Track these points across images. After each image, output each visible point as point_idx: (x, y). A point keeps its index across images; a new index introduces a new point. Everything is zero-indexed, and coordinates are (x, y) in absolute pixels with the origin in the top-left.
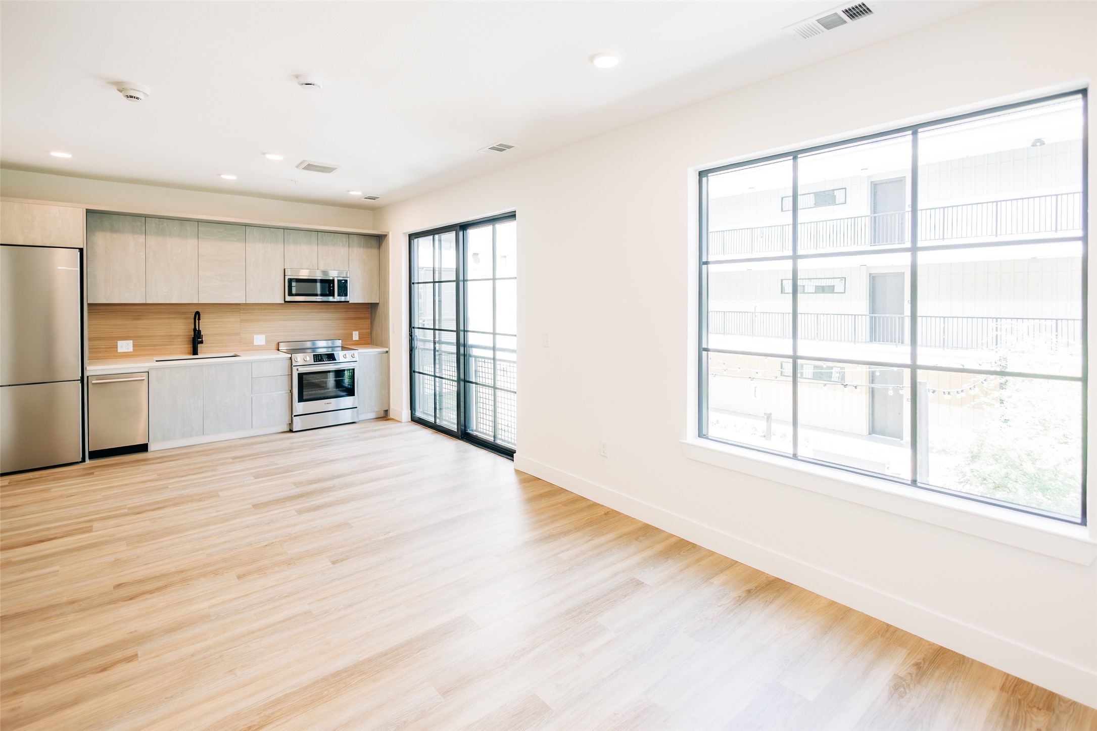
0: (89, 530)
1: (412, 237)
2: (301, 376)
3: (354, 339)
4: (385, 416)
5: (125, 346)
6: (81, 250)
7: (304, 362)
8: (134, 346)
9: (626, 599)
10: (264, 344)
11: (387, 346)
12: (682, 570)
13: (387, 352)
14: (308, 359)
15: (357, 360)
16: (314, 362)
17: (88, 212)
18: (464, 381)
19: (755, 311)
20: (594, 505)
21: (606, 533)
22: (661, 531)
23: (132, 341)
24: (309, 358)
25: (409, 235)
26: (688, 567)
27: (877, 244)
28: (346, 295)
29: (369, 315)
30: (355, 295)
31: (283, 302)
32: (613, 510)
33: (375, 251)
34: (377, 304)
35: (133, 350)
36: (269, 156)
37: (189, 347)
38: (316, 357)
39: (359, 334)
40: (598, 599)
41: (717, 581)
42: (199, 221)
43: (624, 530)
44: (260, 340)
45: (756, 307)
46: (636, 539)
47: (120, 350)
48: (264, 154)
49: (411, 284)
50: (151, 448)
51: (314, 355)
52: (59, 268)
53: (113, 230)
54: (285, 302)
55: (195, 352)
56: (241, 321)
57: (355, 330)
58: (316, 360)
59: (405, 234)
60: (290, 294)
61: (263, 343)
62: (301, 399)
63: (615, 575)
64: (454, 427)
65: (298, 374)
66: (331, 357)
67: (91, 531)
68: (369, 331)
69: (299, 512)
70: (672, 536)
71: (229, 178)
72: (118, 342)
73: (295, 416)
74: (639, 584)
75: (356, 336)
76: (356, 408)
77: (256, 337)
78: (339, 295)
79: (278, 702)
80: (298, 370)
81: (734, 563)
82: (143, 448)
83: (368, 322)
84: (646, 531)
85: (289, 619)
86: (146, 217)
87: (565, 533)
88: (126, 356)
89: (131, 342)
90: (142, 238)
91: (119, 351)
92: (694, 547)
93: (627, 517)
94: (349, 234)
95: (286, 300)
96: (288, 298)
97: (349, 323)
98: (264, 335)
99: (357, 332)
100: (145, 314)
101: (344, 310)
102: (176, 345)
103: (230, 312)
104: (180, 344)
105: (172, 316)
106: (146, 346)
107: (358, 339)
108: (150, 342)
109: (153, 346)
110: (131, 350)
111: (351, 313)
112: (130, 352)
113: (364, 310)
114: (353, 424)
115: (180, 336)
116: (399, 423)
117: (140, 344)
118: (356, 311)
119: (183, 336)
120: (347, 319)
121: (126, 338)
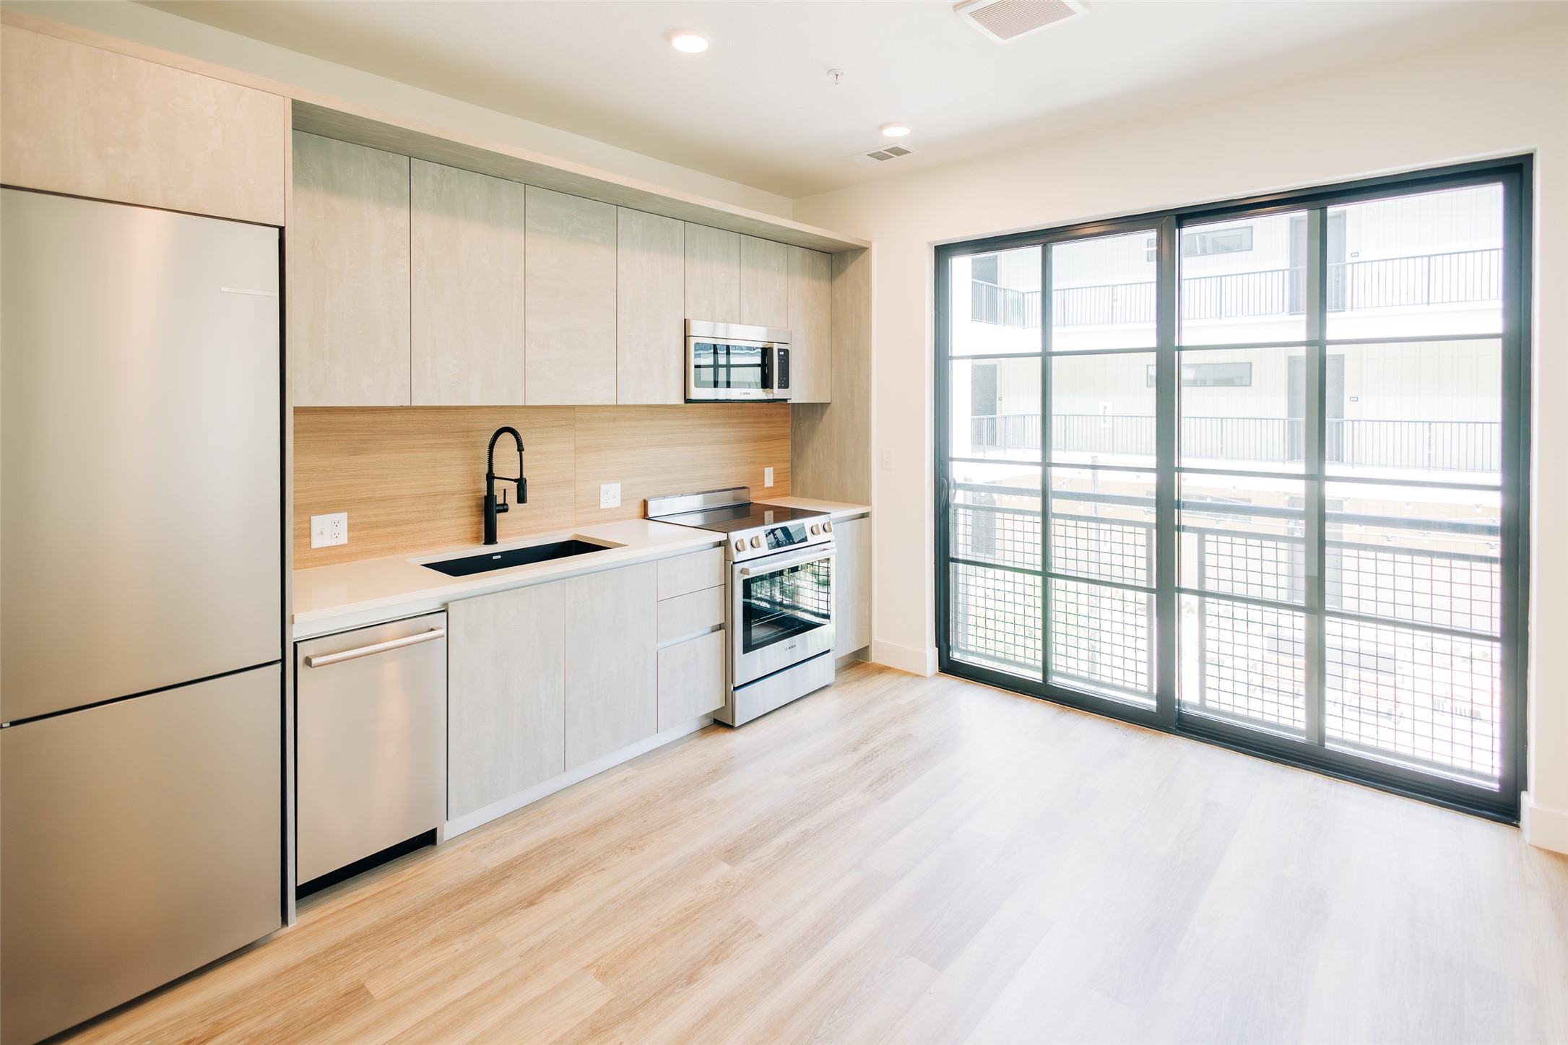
1: (943, 252)
3: (765, 485)
5: (329, 530)
8: (351, 527)
10: (618, 504)
13: (863, 516)
19: (1104, 413)
23: (345, 515)
25: (935, 247)
27: (1295, 312)
28: (787, 385)
29: (788, 431)
31: (682, 402)
33: (825, 285)
34: (824, 406)
35: (349, 539)
39: (774, 474)
44: (614, 495)
45: (1105, 408)
47: (317, 542)
49: (941, 359)
50: (445, 835)
54: (687, 401)
57: (769, 465)
59: (929, 243)
68: (789, 465)
72: (313, 518)
75: (769, 477)
78: (777, 385)
83: (789, 444)
89: (342, 518)
91: (315, 545)
95: (689, 397)
96: (694, 394)
97: (759, 449)
98: (620, 484)
99: (771, 469)
100: (378, 437)
101: (752, 420)
102: (445, 518)
103: (556, 426)
104: (455, 516)
105: (438, 441)
106: (377, 527)
107: (772, 485)
108: (389, 514)
109: (395, 526)
110: (343, 539)
111: (763, 425)
112: (343, 546)
113: (781, 419)
114: (827, 690)
115: (454, 494)
116: (906, 679)
117: (364, 520)
118: (769, 422)
119: (460, 494)
120: (755, 440)
121: (332, 507)
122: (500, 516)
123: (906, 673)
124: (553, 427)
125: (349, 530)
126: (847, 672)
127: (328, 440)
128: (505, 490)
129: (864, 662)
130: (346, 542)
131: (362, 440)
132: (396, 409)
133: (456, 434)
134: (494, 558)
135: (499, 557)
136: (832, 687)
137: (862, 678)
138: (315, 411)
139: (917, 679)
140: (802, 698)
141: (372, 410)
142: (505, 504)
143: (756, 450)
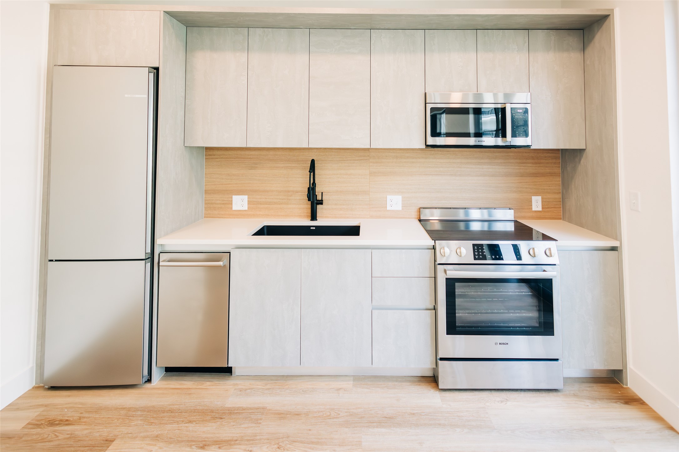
2: (451, 283)
3: (533, 209)
5: (240, 202)
7: (457, 257)
10: (401, 208)
13: (614, 249)
14: (464, 251)
15: (556, 261)
16: (475, 259)
17: (185, 23)
24: (466, 250)
28: (526, 135)
29: (558, 170)
30: (540, 136)
31: (424, 147)
33: (575, 56)
34: (580, 152)
35: (248, 208)
37: (307, 206)
38: (478, 249)
39: (542, 201)
44: (394, 202)
47: (234, 207)
50: (236, 372)
51: (474, 245)
52: (126, 96)
54: (427, 146)
55: (313, 216)
57: (536, 194)
58: (479, 255)
60: (435, 133)
61: (399, 207)
62: (451, 328)
65: (447, 279)
68: (560, 196)
72: (233, 196)
73: (441, 359)
75: (537, 203)
76: (557, 360)
77: (389, 197)
78: (514, 135)
80: (445, 271)
83: (558, 180)
88: (240, 215)
89: (245, 198)
90: (243, 57)
91: (234, 209)
95: (428, 143)
96: (431, 141)
97: (527, 182)
98: (401, 196)
99: (539, 198)
100: (262, 162)
101: (518, 161)
102: (293, 204)
103: (357, 160)
104: (299, 203)
105: (290, 165)
106: (261, 204)
107: (540, 209)
108: (266, 198)
109: (269, 204)
110: (245, 207)
111: (530, 165)
112: (245, 210)
113: (550, 161)
114: (555, 394)
115: (298, 192)
116: (653, 425)
117: (255, 200)
118: (536, 163)
119: (301, 193)
120: (522, 175)
121: (240, 192)
122: (319, 207)
123: (658, 418)
124: (355, 160)
125: (248, 204)
126: (592, 385)
127: (240, 162)
128: (322, 193)
129: (618, 383)
130: (247, 209)
131: (255, 163)
132: (270, 149)
133: (299, 162)
134: (311, 228)
135: (314, 228)
136: (559, 393)
137: (600, 399)
138: (235, 149)
139: (667, 432)
140: (521, 390)
141: (259, 149)
142: (322, 200)
143: (521, 182)
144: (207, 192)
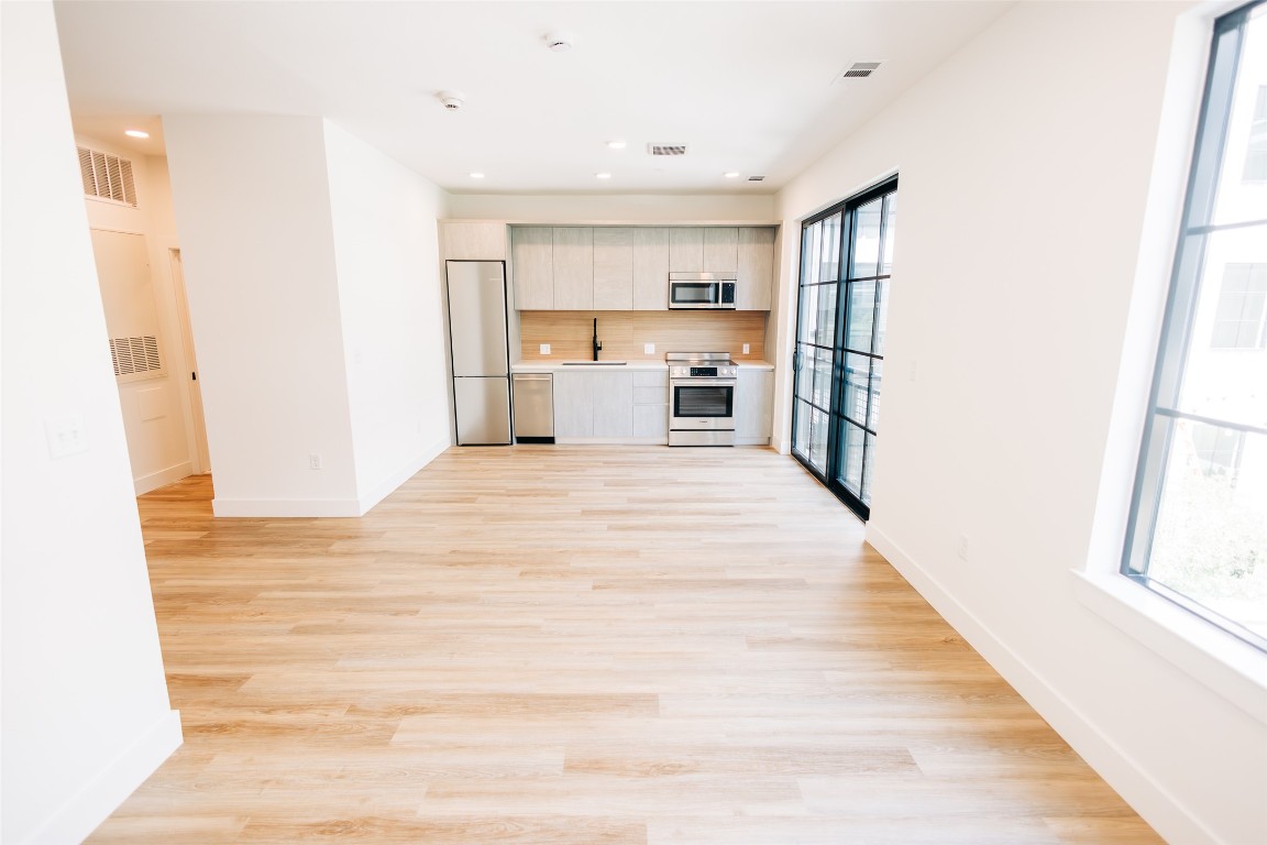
0: (472, 501)
1: (805, 223)
2: (677, 389)
3: (743, 353)
4: (767, 445)
5: (545, 349)
6: (504, 262)
7: (682, 375)
8: (552, 349)
9: (866, 773)
11: (773, 363)
12: (1002, 777)
13: (773, 369)
15: (739, 376)
16: (691, 375)
17: (512, 227)
18: (838, 416)
20: (942, 624)
21: (921, 669)
22: (1023, 702)
24: (686, 372)
25: (802, 221)
26: (1021, 776)
28: (732, 301)
29: (760, 326)
30: (742, 302)
31: (667, 309)
32: (962, 640)
33: (768, 246)
34: (769, 312)
35: (551, 353)
36: (612, 145)
37: (590, 353)
38: (693, 370)
39: (750, 348)
40: (825, 754)
41: (1056, 826)
42: (593, 227)
43: (956, 675)
44: (650, 349)
46: (963, 696)
47: (542, 352)
48: (607, 143)
49: (801, 286)
50: (557, 441)
51: (691, 368)
53: (530, 242)
54: (669, 309)
55: (595, 359)
56: (635, 329)
57: (746, 342)
58: (694, 374)
59: (797, 221)
60: (674, 301)
61: (653, 352)
62: (677, 414)
63: (880, 733)
64: (823, 471)
65: (675, 387)
66: (712, 372)
67: (473, 502)
68: (762, 344)
69: (610, 528)
70: (1037, 716)
71: (604, 176)
72: (541, 345)
73: (671, 431)
74: (906, 761)
75: (746, 349)
76: (733, 430)
77: (646, 346)
78: (724, 301)
79: (454, 697)
80: (674, 383)
81: (1128, 814)
82: (551, 440)
83: (761, 333)
84: (998, 691)
85: (521, 627)
86: (552, 226)
87: (858, 646)
88: (545, 357)
89: (549, 346)
90: (550, 248)
92: (1062, 751)
93: (979, 659)
94: (738, 227)
95: (670, 307)
96: (673, 306)
97: (738, 334)
98: (654, 345)
99: (748, 345)
100: (559, 320)
101: (734, 319)
102: (581, 350)
103: (624, 319)
104: (584, 349)
106: (559, 350)
107: (748, 353)
108: (563, 347)
109: (565, 350)
110: (549, 353)
111: (743, 322)
112: (548, 355)
115: (585, 342)
117: (556, 347)
118: (747, 321)
120: (737, 329)
121: (545, 342)
127: (544, 320)
128: (601, 342)
131: (554, 321)
133: (587, 321)
142: (602, 347)
144: (523, 342)
